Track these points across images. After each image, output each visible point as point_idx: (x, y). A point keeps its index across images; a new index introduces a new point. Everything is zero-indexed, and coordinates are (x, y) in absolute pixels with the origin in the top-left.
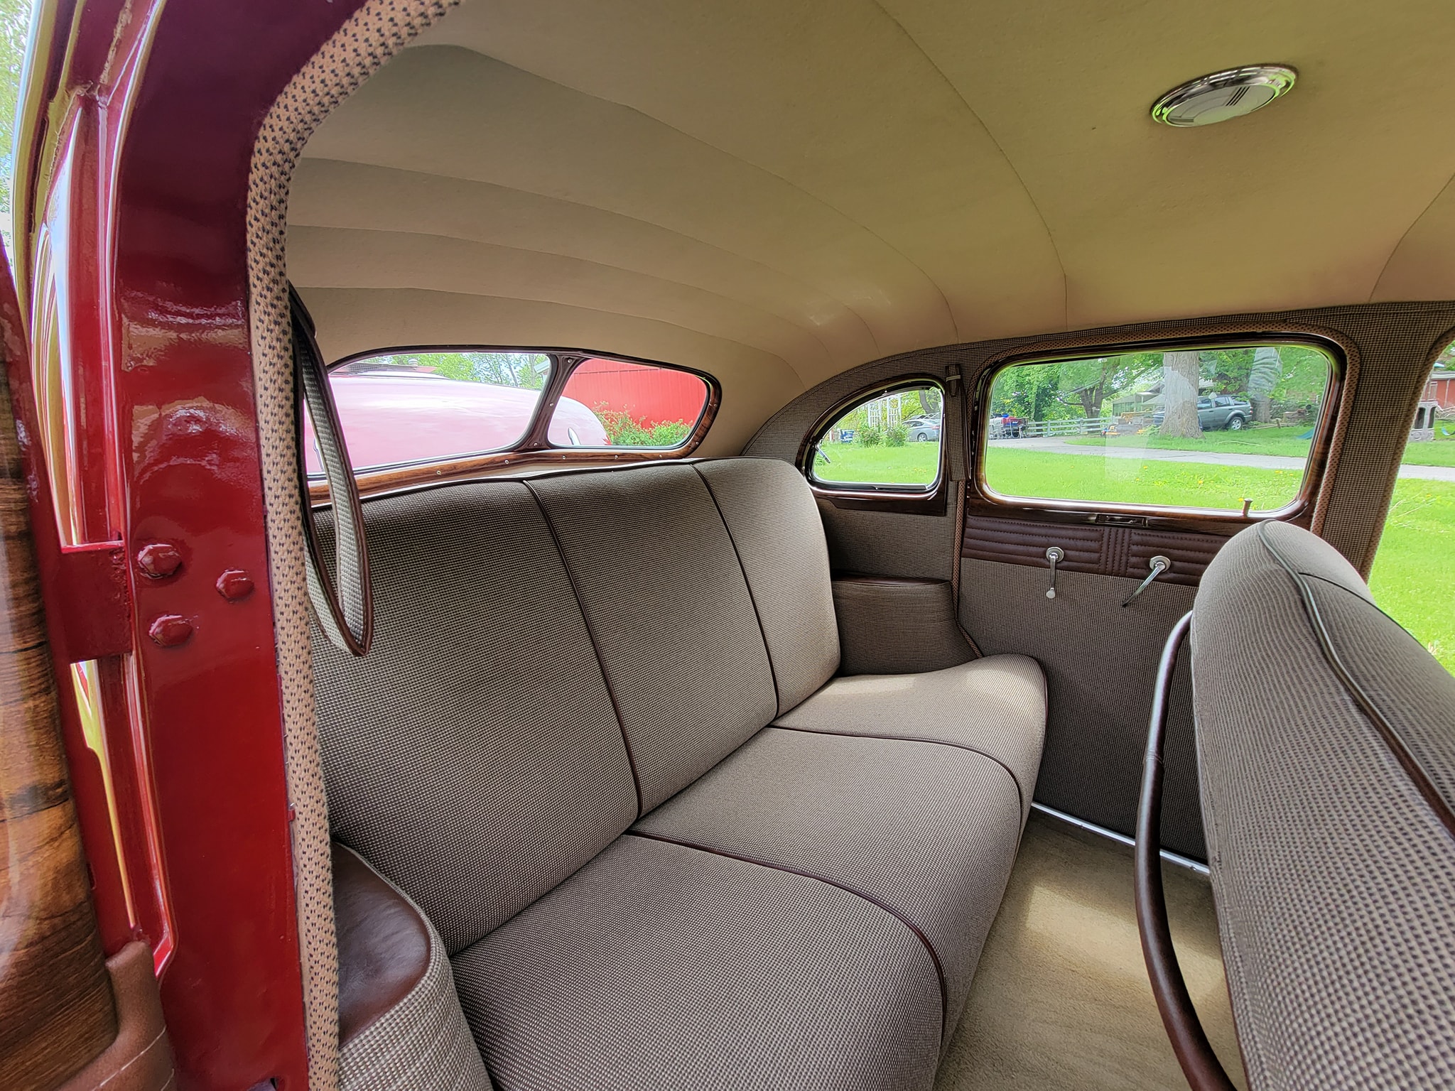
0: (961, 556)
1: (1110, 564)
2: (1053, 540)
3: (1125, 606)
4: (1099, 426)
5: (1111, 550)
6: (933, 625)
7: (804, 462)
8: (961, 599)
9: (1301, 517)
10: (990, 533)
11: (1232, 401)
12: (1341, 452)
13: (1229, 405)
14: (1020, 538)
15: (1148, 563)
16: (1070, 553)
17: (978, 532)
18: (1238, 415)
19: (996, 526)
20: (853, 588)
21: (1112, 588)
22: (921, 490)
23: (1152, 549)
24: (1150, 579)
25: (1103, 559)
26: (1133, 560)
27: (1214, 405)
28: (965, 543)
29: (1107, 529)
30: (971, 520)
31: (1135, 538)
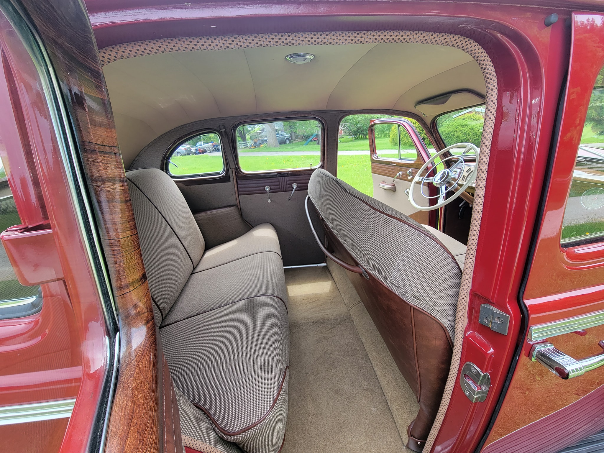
0: (238, 195)
1: (283, 189)
2: (266, 184)
3: (289, 200)
4: (247, 145)
5: (282, 184)
6: (236, 221)
7: (164, 168)
8: (242, 210)
9: (322, 167)
10: (247, 185)
11: (285, 134)
12: (327, 149)
13: (284, 135)
14: (256, 185)
15: (292, 186)
16: (272, 187)
17: (242, 185)
18: (287, 138)
19: (248, 182)
20: (202, 215)
21: (284, 195)
22: (218, 174)
23: (293, 181)
24: (294, 190)
25: (281, 187)
26: (288, 186)
27: (280, 135)
28: (239, 190)
29: (280, 178)
30: (239, 182)
31: (288, 179)
